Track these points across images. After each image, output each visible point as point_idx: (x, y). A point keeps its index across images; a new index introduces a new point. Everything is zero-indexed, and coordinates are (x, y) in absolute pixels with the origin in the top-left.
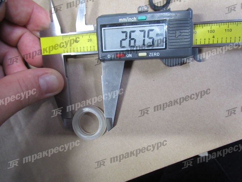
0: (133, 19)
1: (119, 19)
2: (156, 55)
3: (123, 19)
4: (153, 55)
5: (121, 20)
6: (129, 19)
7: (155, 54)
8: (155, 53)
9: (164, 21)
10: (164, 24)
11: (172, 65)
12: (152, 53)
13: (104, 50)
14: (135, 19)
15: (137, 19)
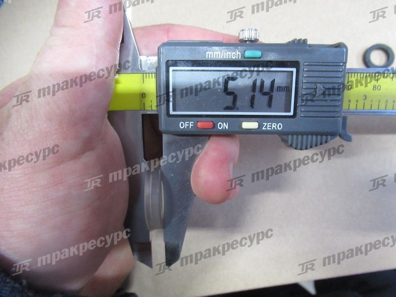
0: (236, 56)
2: (277, 127)
3: (215, 53)
4: (269, 127)
5: (210, 55)
6: (227, 53)
7: (275, 126)
8: (273, 124)
9: (295, 64)
10: (294, 70)
11: (304, 147)
12: (268, 124)
13: (172, 112)
14: (239, 55)
15: (243, 55)
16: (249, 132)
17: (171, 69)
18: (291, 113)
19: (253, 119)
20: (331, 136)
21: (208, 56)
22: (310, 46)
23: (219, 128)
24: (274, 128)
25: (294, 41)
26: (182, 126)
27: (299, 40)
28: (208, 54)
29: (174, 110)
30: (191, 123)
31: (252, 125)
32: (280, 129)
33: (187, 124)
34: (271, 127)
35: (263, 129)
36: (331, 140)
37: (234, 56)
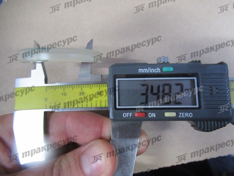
0: (157, 70)
1: (139, 70)
2: (188, 115)
3: (144, 70)
4: (184, 116)
5: (141, 71)
6: (152, 70)
8: (186, 113)
9: (195, 75)
10: (195, 78)
12: (183, 113)
13: (118, 107)
14: (159, 70)
15: (161, 70)
17: (117, 80)
18: (197, 106)
19: (172, 110)
20: (227, 121)
21: (140, 72)
23: (150, 117)
24: (187, 116)
25: (192, 61)
26: (125, 116)
27: (196, 61)
28: (140, 70)
29: (119, 105)
30: (130, 113)
31: (172, 114)
32: (191, 117)
33: (128, 114)
34: (185, 116)
35: (180, 117)
36: (227, 124)
37: (156, 71)
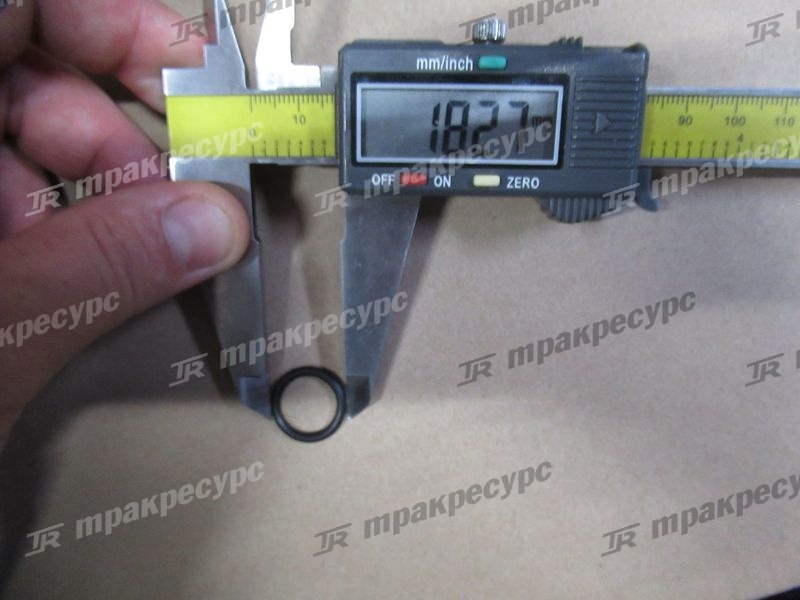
0: (465, 66)
1: (418, 60)
3: (431, 61)
4: (518, 185)
5: (424, 64)
6: (452, 61)
7: (527, 183)
8: (524, 179)
9: (562, 80)
10: (560, 89)
11: (575, 217)
12: (516, 179)
13: (360, 158)
14: (469, 65)
15: (476, 64)
16: (485, 191)
17: (360, 87)
18: (554, 161)
19: (493, 170)
21: (420, 66)
22: (588, 49)
23: (436, 185)
24: (526, 185)
25: (561, 41)
27: (570, 40)
28: (420, 62)
29: (364, 154)
31: (490, 180)
34: (521, 185)
35: (509, 186)
37: (461, 64)
